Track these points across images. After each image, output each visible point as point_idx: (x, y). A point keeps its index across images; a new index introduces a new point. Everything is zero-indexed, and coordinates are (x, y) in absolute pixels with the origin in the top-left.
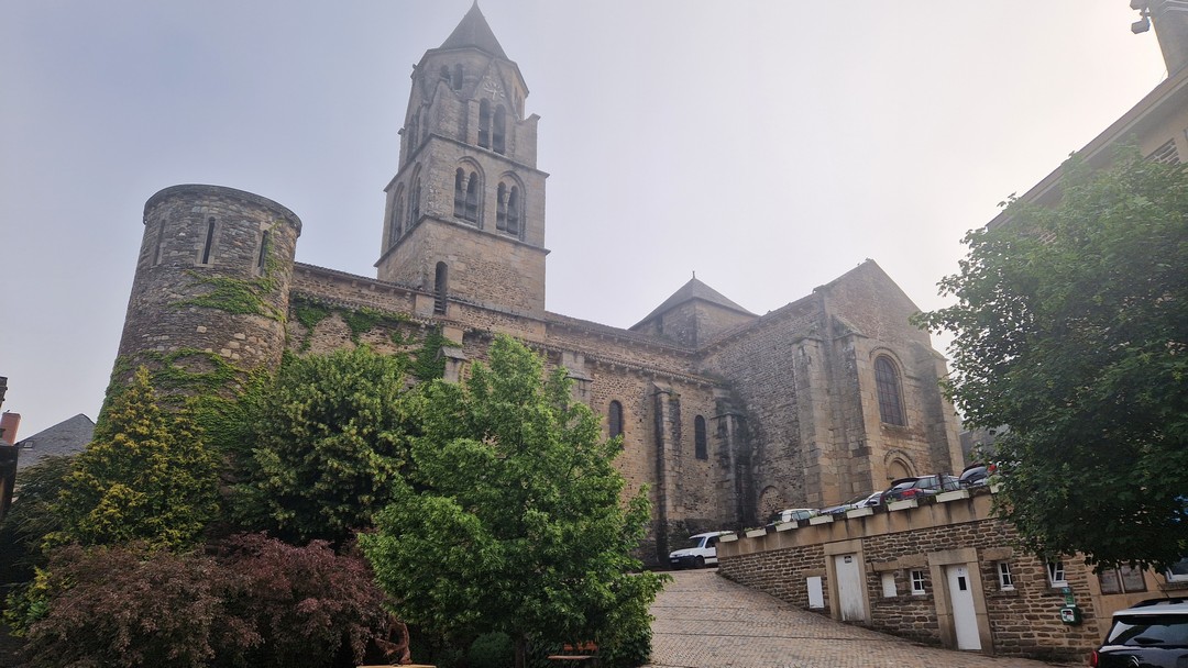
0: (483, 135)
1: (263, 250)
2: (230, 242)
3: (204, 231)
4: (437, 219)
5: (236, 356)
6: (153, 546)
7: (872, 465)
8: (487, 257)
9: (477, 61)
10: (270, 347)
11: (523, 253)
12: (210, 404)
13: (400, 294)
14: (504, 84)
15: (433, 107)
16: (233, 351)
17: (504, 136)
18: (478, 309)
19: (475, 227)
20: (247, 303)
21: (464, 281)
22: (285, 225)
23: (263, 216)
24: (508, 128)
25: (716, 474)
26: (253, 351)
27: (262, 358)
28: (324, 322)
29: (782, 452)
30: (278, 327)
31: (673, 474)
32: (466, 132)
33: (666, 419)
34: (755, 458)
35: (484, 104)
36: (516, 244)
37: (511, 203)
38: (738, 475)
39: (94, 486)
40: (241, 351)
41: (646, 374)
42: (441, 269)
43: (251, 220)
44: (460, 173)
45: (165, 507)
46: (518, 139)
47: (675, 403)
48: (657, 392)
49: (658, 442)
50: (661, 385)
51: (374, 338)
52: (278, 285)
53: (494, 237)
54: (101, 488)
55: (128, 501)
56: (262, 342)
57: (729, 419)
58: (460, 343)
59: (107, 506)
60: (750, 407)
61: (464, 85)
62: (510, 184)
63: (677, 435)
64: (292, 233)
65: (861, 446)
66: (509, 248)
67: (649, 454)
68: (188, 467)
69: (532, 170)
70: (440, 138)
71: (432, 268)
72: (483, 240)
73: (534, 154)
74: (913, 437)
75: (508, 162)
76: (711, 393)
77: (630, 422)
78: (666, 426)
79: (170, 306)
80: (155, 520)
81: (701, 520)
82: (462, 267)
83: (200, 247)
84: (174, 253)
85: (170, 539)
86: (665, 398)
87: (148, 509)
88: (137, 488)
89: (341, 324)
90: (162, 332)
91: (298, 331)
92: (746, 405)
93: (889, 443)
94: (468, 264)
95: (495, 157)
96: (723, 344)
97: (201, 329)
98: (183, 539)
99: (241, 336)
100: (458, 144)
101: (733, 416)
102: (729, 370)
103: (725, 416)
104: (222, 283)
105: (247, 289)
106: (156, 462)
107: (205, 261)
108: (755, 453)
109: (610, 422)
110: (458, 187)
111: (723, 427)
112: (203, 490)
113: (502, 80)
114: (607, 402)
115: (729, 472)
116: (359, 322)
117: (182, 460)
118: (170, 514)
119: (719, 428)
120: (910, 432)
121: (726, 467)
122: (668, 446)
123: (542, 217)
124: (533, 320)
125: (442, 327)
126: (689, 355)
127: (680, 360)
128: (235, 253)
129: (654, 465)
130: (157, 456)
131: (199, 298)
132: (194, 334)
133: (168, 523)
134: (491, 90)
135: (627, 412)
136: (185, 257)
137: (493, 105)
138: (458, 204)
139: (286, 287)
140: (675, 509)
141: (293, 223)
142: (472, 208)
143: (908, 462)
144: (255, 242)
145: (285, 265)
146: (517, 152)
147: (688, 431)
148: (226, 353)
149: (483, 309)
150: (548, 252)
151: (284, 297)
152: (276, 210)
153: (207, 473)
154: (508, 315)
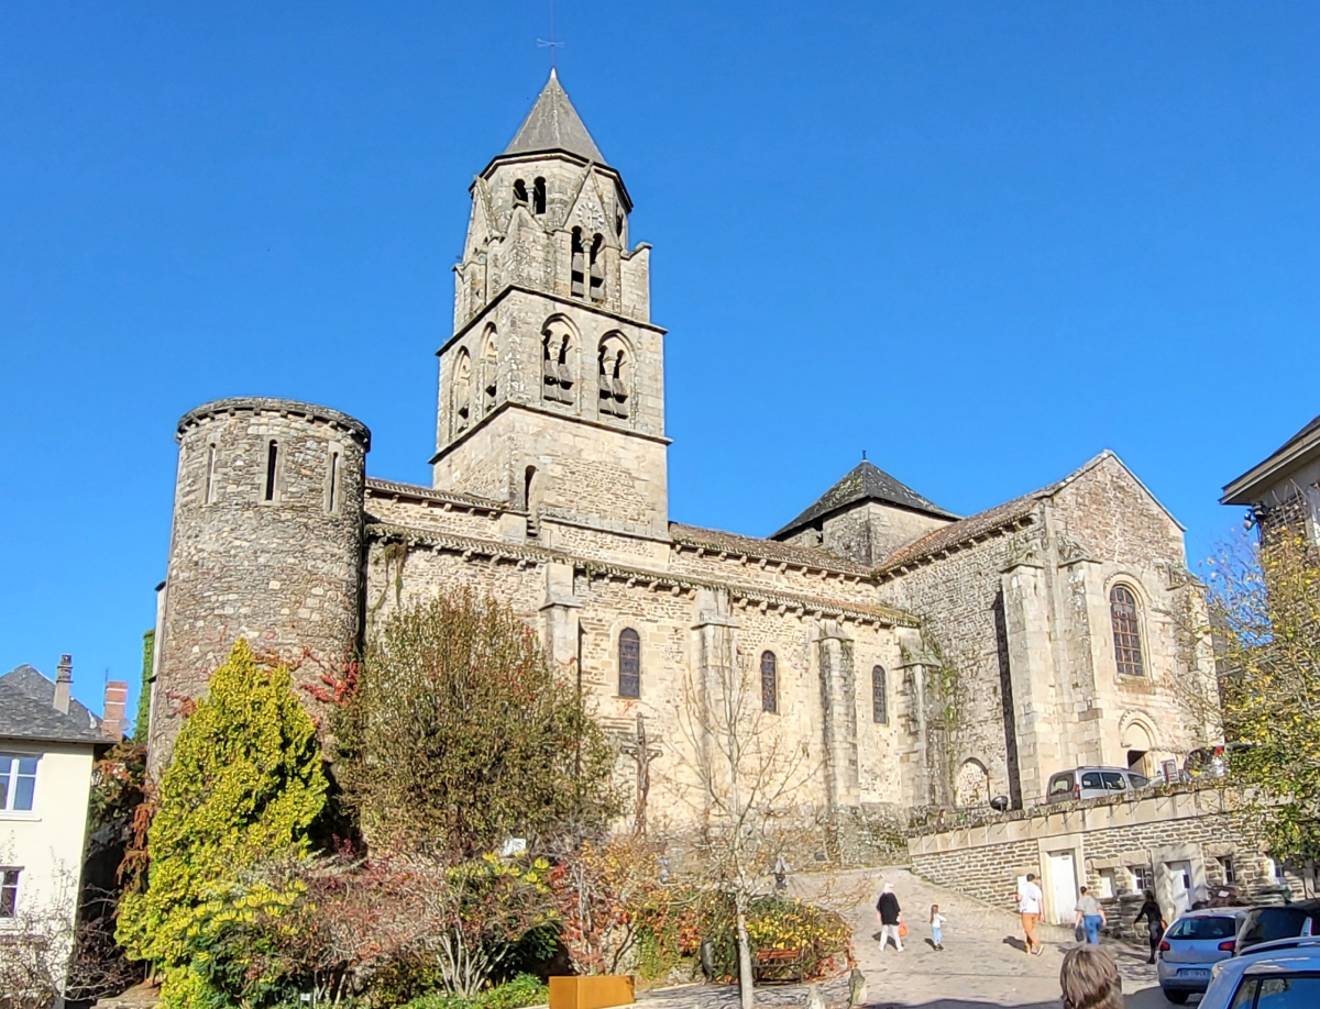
0: (577, 279)
2: (297, 471)
4: (523, 407)
7: (1102, 732)
9: (565, 171)
11: (634, 447)
13: (482, 513)
14: (602, 202)
15: (508, 243)
16: (313, 610)
17: (604, 280)
18: (581, 529)
21: (561, 490)
22: (356, 440)
23: (333, 434)
24: (609, 267)
25: (900, 743)
29: (988, 714)
31: (844, 745)
32: (555, 277)
33: (835, 673)
34: (952, 721)
35: (577, 236)
36: (626, 433)
37: (618, 374)
38: (930, 744)
40: (321, 609)
41: (807, 613)
42: (532, 475)
43: (319, 440)
44: (548, 336)
47: (847, 651)
50: (827, 626)
53: (596, 425)
56: (342, 597)
57: (918, 670)
58: (570, 583)
60: (947, 653)
61: (547, 206)
62: (614, 347)
63: (849, 695)
65: (1090, 707)
66: (617, 439)
69: (644, 326)
70: (521, 290)
71: (521, 475)
73: (644, 300)
74: (1158, 690)
75: (612, 316)
76: (894, 634)
77: (787, 678)
78: (836, 682)
79: (234, 556)
81: (881, 804)
82: (558, 470)
83: (262, 479)
84: (232, 488)
90: (228, 590)
93: (1126, 700)
94: (565, 466)
95: (594, 311)
96: (910, 565)
97: (275, 585)
99: (318, 591)
100: (545, 296)
101: (923, 666)
102: (917, 601)
103: (912, 666)
107: (269, 497)
109: (762, 679)
111: (910, 681)
113: (600, 198)
114: (757, 654)
115: (918, 740)
119: (905, 682)
120: (1153, 685)
121: (915, 734)
122: (838, 709)
124: (653, 541)
125: (546, 561)
126: (861, 580)
127: (849, 587)
128: (304, 484)
132: (265, 590)
134: (585, 215)
135: (783, 665)
136: (246, 492)
137: (589, 234)
140: (848, 791)
142: (567, 386)
143: (1151, 724)
144: (325, 468)
146: (623, 301)
147: (863, 686)
148: (304, 613)
149: (588, 528)
152: (346, 424)
154: (620, 535)
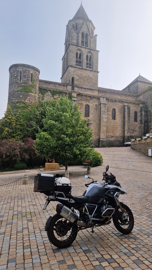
0: (82, 42)
1: (32, 78)
2: (25, 76)
3: (19, 74)
4: (72, 66)
5: (28, 102)
6: (15, 140)
8: (84, 75)
9: (81, 21)
10: (35, 100)
11: (92, 73)
12: (24, 112)
13: (64, 86)
14: (88, 27)
15: (70, 36)
16: (28, 101)
17: (88, 42)
18: (82, 88)
19: (81, 67)
20: (29, 90)
21: (78, 81)
22: (36, 71)
23: (31, 70)
24: (89, 40)
25: (139, 125)
26: (32, 101)
27: (34, 102)
28: (46, 93)
30: (37, 95)
31: (127, 125)
32: (78, 42)
33: (126, 112)
34: (149, 121)
35: (83, 34)
36: (91, 71)
37: (90, 60)
38: (145, 125)
39: (3, 128)
40: (29, 101)
41: (122, 102)
42: (73, 79)
43: (29, 71)
44: (77, 53)
45: (16, 132)
46: (91, 42)
47: (129, 108)
48: (125, 106)
49: (124, 118)
50: (125, 104)
51: (57, 96)
52: (36, 86)
53: (85, 69)
54: (4, 129)
55: (9, 131)
56: (33, 99)
57: (143, 112)
58: (76, 96)
59: (5, 132)
60: (149, 109)
61: (78, 29)
62: (89, 55)
63: (129, 116)
64: (38, 73)
66: (89, 72)
67: (122, 121)
68: (20, 125)
69: (95, 50)
70: (72, 45)
71: (71, 79)
72: (83, 70)
73: (96, 46)
75: (89, 49)
76: (139, 105)
77: (117, 113)
78: (126, 114)
79: (15, 92)
80: (14, 135)
81: (134, 136)
82: (78, 78)
83: (19, 78)
84: (14, 80)
85: (17, 138)
86: (126, 107)
87: (13, 132)
88: (10, 129)
89: (50, 94)
90: (14, 97)
91: (41, 96)
92: (148, 108)
94: (79, 77)
95: (86, 48)
96: (144, 93)
97: (21, 96)
98: (20, 138)
99: (29, 97)
100: (76, 46)
101: (144, 111)
102: (145, 99)
103: (142, 111)
104: (24, 86)
105: (29, 87)
106: (13, 124)
107: (20, 81)
108: (149, 120)
109: (112, 114)
110: (77, 57)
111: (142, 114)
112: (23, 129)
113: (87, 26)
114: (111, 109)
116: (54, 93)
117: (18, 123)
118: (17, 134)
119: (140, 114)
121: (142, 124)
122: (126, 119)
123: (97, 63)
124: (95, 90)
125: (72, 93)
126: (135, 96)
127: (133, 97)
128: (26, 79)
129: (123, 123)
130: (13, 123)
131: (20, 89)
132: (20, 97)
133: (17, 135)
134: (84, 30)
135: (117, 111)
136: (17, 80)
137: (85, 33)
138: (77, 62)
139: (37, 86)
140: (128, 133)
141: (38, 71)
142: (80, 62)
144: (30, 76)
145: (37, 81)
146: (91, 46)
147: (132, 115)
148: (26, 101)
149: (83, 88)
150: (99, 72)
151: (37, 88)
152: (34, 68)
153: (24, 126)
154: (89, 89)
